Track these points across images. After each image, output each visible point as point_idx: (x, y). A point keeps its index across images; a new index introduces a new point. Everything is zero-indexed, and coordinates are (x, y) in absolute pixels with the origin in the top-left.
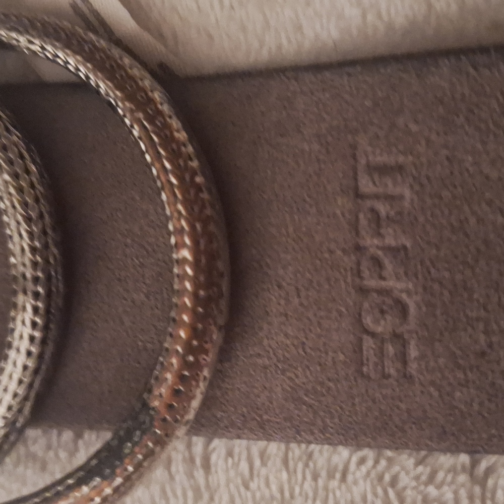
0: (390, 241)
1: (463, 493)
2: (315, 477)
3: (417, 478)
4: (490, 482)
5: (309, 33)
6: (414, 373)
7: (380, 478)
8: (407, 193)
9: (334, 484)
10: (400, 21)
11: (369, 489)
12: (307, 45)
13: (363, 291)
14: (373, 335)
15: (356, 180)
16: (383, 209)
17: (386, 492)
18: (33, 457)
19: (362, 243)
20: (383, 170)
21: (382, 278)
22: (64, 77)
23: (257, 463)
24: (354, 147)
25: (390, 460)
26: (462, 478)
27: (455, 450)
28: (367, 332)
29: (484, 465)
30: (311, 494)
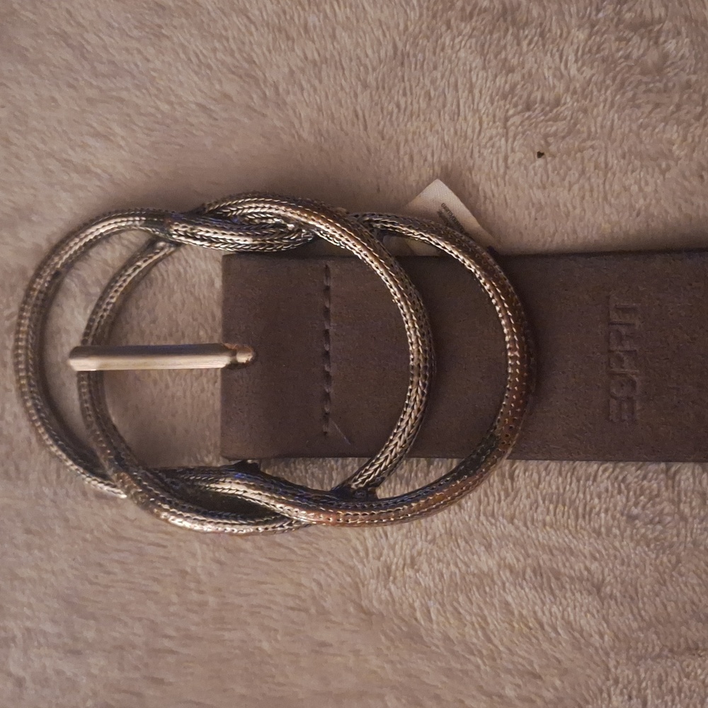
0: (628, 347)
1: (662, 484)
2: (578, 481)
3: (637, 477)
4: (677, 478)
5: (581, 235)
6: (638, 418)
7: (616, 478)
8: (638, 323)
9: (590, 482)
10: (632, 232)
11: (609, 484)
12: (580, 241)
13: (612, 375)
14: (616, 398)
15: (609, 314)
16: (624, 330)
17: (619, 486)
18: (401, 477)
19: (611, 349)
20: (625, 310)
21: (623, 368)
22: (432, 252)
23: (544, 474)
24: (608, 297)
25: (622, 469)
26: (662, 476)
27: (658, 461)
28: (612, 397)
29: (673, 469)
30: (576, 490)
